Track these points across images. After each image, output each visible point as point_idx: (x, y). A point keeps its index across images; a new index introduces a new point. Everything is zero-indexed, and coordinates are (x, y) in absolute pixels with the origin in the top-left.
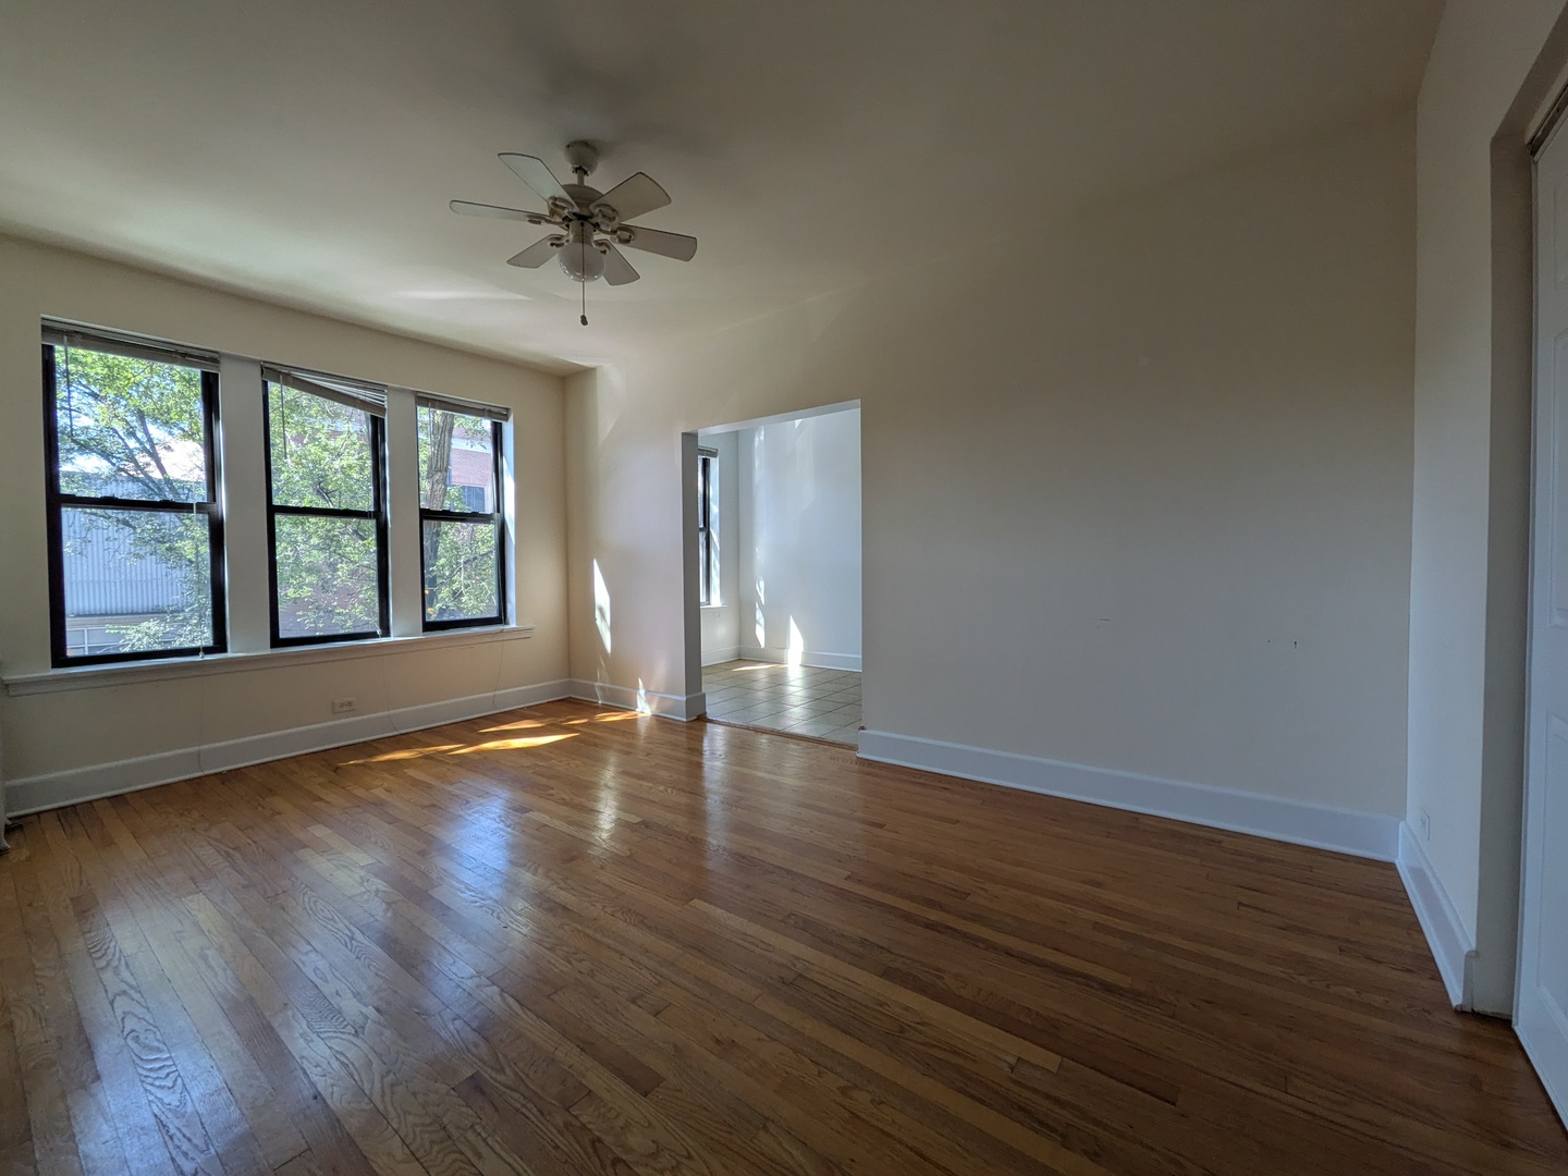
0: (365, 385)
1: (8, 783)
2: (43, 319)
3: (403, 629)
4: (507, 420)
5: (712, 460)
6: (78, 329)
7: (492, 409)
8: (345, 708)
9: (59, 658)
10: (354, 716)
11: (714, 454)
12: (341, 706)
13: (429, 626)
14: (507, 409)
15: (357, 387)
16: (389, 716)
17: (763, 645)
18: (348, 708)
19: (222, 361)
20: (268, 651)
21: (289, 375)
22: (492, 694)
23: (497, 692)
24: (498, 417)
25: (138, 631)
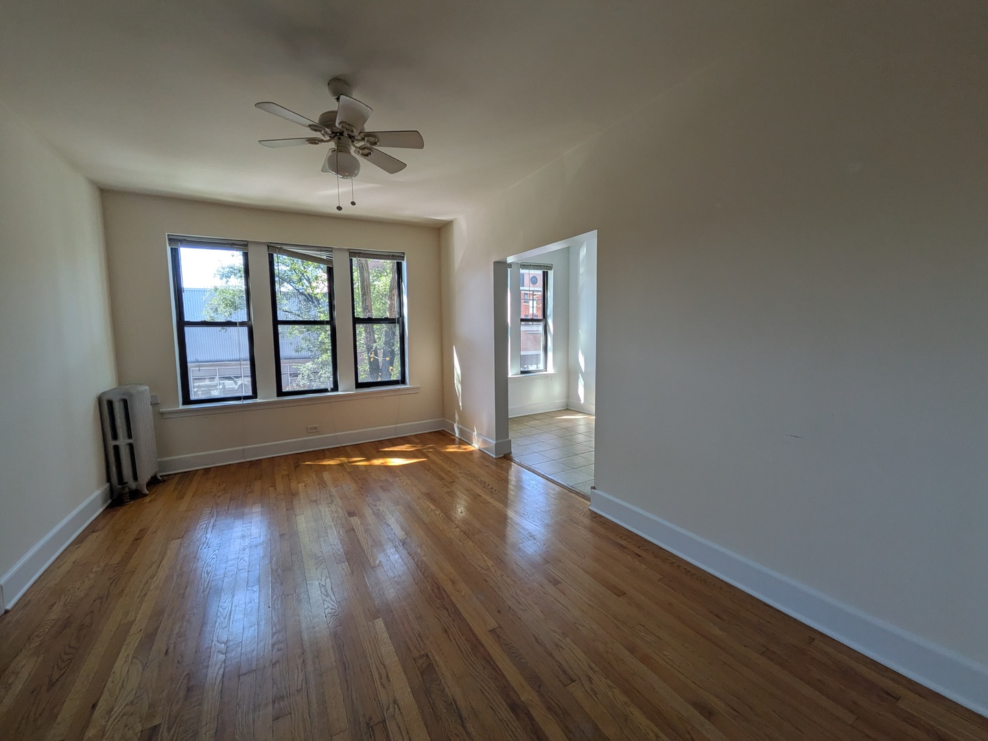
0: (321, 249)
1: (159, 460)
2: (168, 235)
3: (346, 387)
4: (403, 260)
5: (549, 271)
6: (185, 238)
7: (395, 254)
8: (313, 431)
9: (187, 400)
10: (319, 435)
11: (550, 268)
12: (311, 429)
13: (359, 385)
14: (404, 253)
15: (317, 251)
16: (336, 436)
17: (582, 402)
18: (315, 431)
19: (249, 245)
20: (276, 399)
21: (281, 248)
22: (394, 426)
23: (398, 425)
24: (398, 258)
25: (304, 367)
